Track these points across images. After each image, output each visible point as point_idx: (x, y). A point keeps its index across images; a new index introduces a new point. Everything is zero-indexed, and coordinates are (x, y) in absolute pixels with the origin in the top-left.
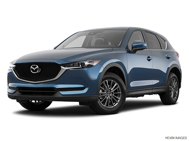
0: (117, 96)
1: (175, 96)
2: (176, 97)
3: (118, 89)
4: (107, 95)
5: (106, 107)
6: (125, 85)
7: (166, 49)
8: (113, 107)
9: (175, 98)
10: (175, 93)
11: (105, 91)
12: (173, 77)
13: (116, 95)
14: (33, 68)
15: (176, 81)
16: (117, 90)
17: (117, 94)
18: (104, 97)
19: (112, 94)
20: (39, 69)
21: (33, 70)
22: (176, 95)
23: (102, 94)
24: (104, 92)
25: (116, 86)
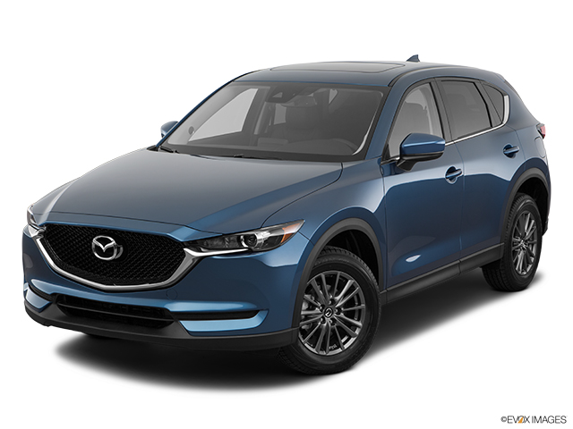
0: (353, 319)
1: (528, 263)
2: (530, 266)
3: (357, 295)
4: (323, 317)
5: (321, 353)
6: (377, 281)
7: (505, 122)
8: (340, 350)
9: (528, 270)
10: (528, 254)
11: (317, 306)
12: (523, 209)
13: (350, 314)
14: (101, 246)
15: (533, 217)
16: (352, 299)
17: (354, 311)
18: (315, 324)
19: (338, 313)
20: (118, 248)
21: (98, 249)
22: (533, 259)
23: (307, 317)
24: (313, 309)
25: (352, 289)
